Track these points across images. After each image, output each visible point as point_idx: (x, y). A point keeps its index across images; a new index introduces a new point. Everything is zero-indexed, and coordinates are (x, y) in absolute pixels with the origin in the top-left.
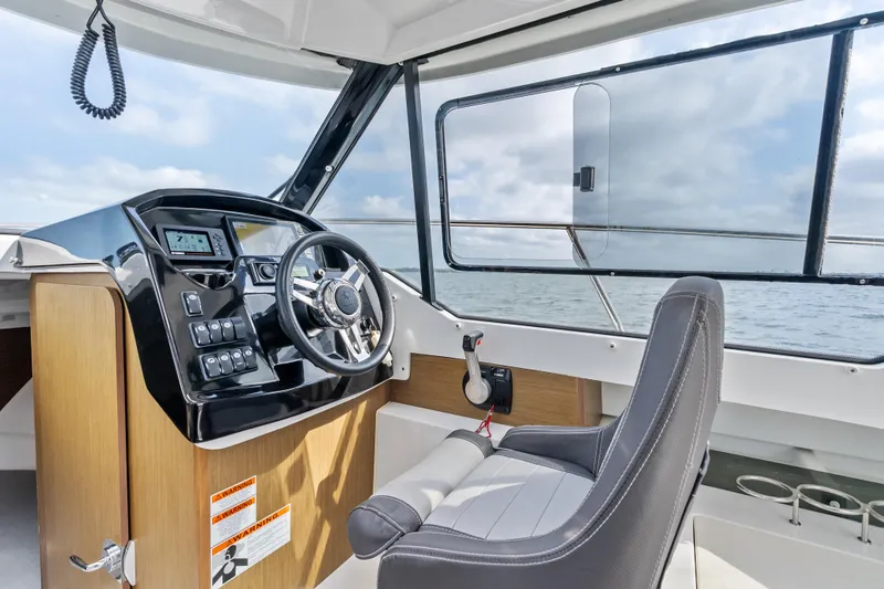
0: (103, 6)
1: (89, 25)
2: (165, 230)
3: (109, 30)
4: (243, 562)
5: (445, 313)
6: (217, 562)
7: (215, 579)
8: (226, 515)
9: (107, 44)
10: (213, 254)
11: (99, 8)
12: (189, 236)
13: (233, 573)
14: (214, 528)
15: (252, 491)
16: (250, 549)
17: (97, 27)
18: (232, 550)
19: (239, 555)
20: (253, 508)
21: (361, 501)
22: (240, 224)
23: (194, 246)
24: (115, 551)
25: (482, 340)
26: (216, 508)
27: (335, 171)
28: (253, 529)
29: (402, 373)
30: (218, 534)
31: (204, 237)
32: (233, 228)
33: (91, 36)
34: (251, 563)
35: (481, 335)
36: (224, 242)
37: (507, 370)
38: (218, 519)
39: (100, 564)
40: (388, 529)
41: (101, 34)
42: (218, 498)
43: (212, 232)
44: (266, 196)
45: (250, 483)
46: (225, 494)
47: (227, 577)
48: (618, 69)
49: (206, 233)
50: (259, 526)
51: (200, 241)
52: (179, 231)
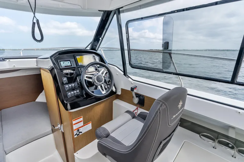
0: (35, 15)
1: (33, 21)
2: (60, 61)
3: (38, 21)
4: (81, 132)
5: (129, 79)
6: (75, 132)
7: (75, 135)
8: (76, 124)
9: (38, 25)
10: (71, 66)
11: (34, 16)
12: (66, 62)
13: (79, 134)
14: (74, 126)
15: (82, 119)
16: (82, 130)
17: (35, 21)
18: (78, 130)
19: (80, 131)
20: (82, 122)
21: (98, 128)
22: (78, 57)
23: (67, 64)
24: (59, 126)
25: (137, 88)
26: (74, 122)
27: (102, 39)
28: (82, 126)
29: (119, 93)
30: (75, 127)
31: (69, 62)
32: (76, 58)
33: (34, 23)
34: (83, 133)
35: (137, 87)
36: (74, 62)
37: (143, 96)
38: (75, 124)
39: (58, 127)
40: (102, 135)
41: (36, 22)
42: (74, 120)
43: (71, 60)
44: (84, 48)
45: (81, 117)
46: (76, 120)
47: (77, 135)
48: (176, 11)
49: (70, 61)
50: (84, 126)
51: (68, 63)
52: (63, 61)
